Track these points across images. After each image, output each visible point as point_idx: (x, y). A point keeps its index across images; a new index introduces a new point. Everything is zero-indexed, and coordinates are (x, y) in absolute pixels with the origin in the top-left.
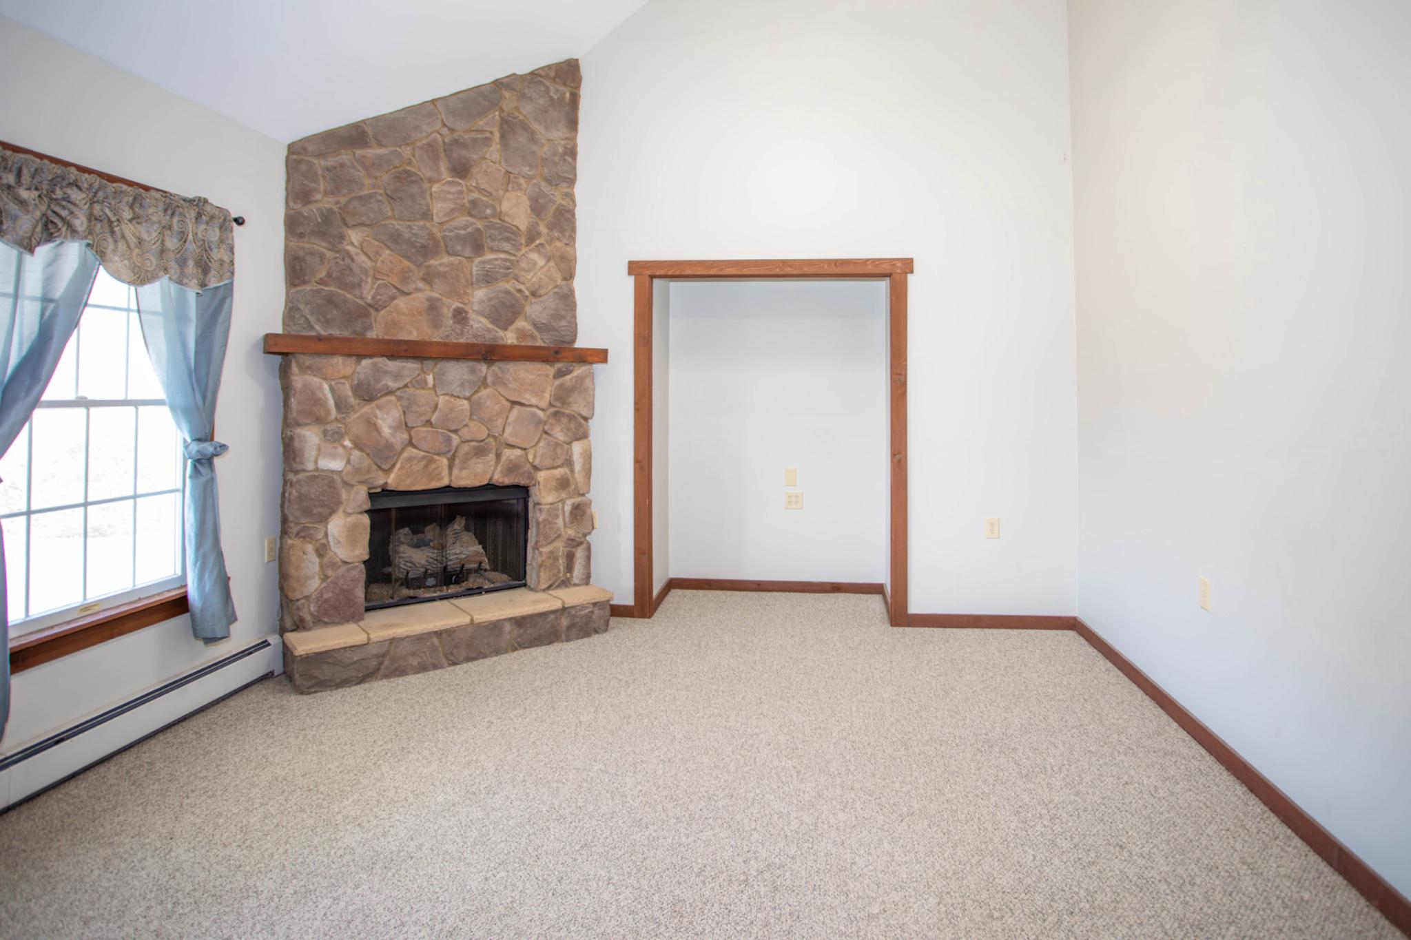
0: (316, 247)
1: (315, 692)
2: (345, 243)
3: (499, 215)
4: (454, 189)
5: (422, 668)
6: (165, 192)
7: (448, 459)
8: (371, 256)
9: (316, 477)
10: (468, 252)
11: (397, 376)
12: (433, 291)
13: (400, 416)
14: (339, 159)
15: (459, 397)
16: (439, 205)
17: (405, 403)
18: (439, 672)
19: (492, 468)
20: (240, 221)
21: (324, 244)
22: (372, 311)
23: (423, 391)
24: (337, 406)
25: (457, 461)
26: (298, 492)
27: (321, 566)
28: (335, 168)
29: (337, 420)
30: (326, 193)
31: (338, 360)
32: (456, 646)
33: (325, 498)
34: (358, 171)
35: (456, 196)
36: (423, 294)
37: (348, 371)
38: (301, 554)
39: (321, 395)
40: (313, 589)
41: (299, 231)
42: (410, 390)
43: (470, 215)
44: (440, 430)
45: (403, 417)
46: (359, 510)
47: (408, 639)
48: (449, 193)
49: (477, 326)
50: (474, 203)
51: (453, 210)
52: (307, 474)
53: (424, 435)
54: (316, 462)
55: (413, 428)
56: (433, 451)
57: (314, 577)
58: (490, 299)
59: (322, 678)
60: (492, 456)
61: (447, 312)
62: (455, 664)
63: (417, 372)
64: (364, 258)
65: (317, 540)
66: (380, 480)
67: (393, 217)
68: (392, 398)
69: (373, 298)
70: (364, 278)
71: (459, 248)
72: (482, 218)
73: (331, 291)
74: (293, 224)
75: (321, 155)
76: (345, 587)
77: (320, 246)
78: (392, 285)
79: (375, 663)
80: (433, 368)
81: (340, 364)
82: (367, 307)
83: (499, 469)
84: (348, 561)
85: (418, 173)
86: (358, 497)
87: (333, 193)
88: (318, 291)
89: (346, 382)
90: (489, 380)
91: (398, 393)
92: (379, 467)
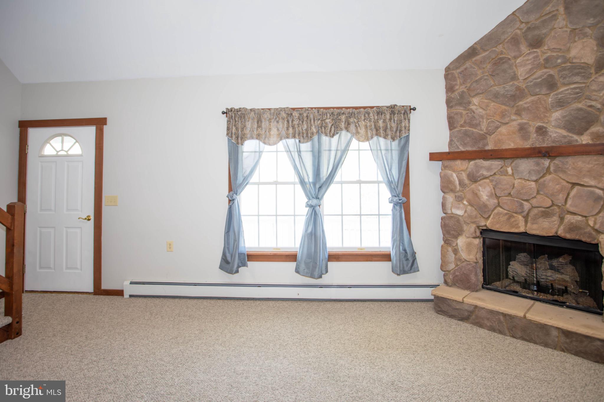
0: (458, 111)
1: (441, 314)
2: (471, 105)
3: (566, 60)
4: (531, 57)
5: (492, 329)
6: (378, 107)
7: (524, 217)
8: (484, 108)
9: (452, 217)
10: (544, 91)
11: (489, 169)
12: (522, 119)
13: (491, 190)
14: (465, 67)
15: (528, 180)
16: (522, 69)
17: (494, 183)
18: (500, 336)
19: (556, 226)
20: (414, 109)
21: (462, 108)
22: (488, 136)
23: (505, 177)
24: (460, 184)
25: (529, 219)
26: (444, 223)
27: (455, 259)
28: (463, 71)
29: (460, 191)
30: (461, 85)
31: (458, 162)
32: (515, 327)
33: (455, 227)
34: (475, 68)
35: (533, 60)
36: (516, 122)
37: (464, 167)
38: (446, 251)
39: (452, 179)
40: (451, 268)
41: (450, 105)
42: (497, 177)
43: (546, 68)
44: (515, 199)
45: (493, 191)
46: (472, 236)
47: (485, 310)
48: (528, 60)
49: (555, 135)
50: (547, 60)
51: (531, 69)
52: (449, 215)
53: (506, 201)
54: (451, 209)
55: (500, 197)
56: (512, 211)
57: (451, 263)
58: (564, 117)
59: (443, 309)
60: (556, 218)
61: (532, 130)
62: (513, 337)
63: (500, 166)
64: (481, 110)
65: (453, 246)
66: (483, 223)
67: (495, 85)
68: (487, 181)
69: (487, 129)
70: (481, 120)
71: (538, 90)
72: (555, 67)
73: (466, 130)
74: (449, 102)
75: (457, 68)
76: (465, 272)
77: (460, 109)
78: (497, 121)
79: (466, 314)
80: (511, 163)
81: (460, 164)
82: (485, 134)
83: (562, 227)
84: (467, 260)
85: (506, 56)
86: (470, 229)
87: (464, 83)
88: (460, 131)
89: (463, 173)
90: (552, 169)
91: (491, 178)
92: (482, 216)
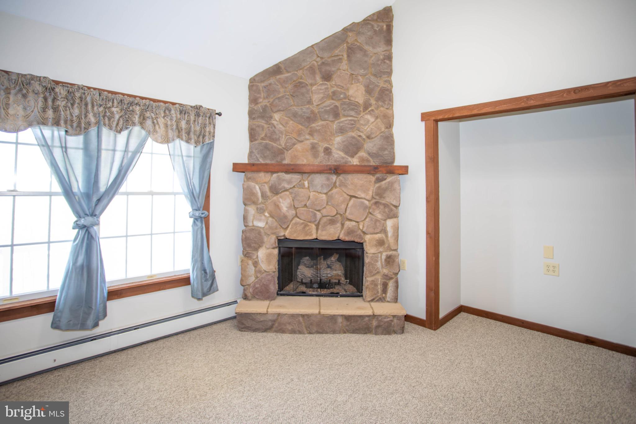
0: (260, 123)
1: (245, 331)
2: (272, 120)
3: (346, 97)
4: (323, 87)
5: (293, 332)
6: (181, 104)
7: (316, 225)
8: (284, 125)
9: (253, 229)
10: (331, 118)
11: (289, 182)
12: (314, 139)
13: (291, 202)
14: (269, 82)
15: (321, 193)
16: (316, 96)
17: (293, 195)
18: (301, 336)
19: (339, 231)
20: (220, 114)
21: (263, 122)
22: (285, 151)
23: (302, 190)
24: (262, 196)
25: (320, 227)
26: (245, 236)
27: (256, 271)
28: (267, 86)
29: (262, 203)
30: (264, 98)
31: (262, 174)
32: (311, 324)
33: (256, 240)
34: (278, 85)
35: (324, 90)
36: (309, 141)
37: (267, 180)
38: (247, 264)
39: (255, 191)
40: (251, 282)
41: (253, 117)
42: (296, 189)
43: (333, 99)
44: (310, 210)
45: (292, 202)
46: (272, 247)
47: (287, 315)
48: (321, 89)
49: (337, 156)
50: (334, 93)
51: (323, 98)
52: (250, 228)
53: (303, 212)
54: (253, 222)
55: (298, 208)
56: (307, 220)
57: (251, 276)
58: (343, 142)
59: (247, 325)
60: (339, 225)
61: (321, 149)
62: (310, 333)
63: (299, 180)
64: (281, 126)
65: (253, 259)
66: (282, 233)
67: (294, 105)
68: (287, 193)
69: (285, 145)
70: (281, 136)
71: (326, 116)
72: (339, 100)
73: (266, 143)
74: (251, 114)
75: (262, 82)
76: (265, 283)
77: (262, 122)
78: (294, 138)
79: (270, 324)
80: (308, 178)
81: (263, 176)
82: (283, 149)
83: (343, 232)
84: (267, 271)
85: (305, 82)
86: (272, 240)
87: (267, 98)
88: (261, 143)
89: (266, 185)
90: (338, 184)
91: (290, 190)
92: (281, 227)
